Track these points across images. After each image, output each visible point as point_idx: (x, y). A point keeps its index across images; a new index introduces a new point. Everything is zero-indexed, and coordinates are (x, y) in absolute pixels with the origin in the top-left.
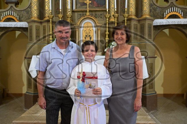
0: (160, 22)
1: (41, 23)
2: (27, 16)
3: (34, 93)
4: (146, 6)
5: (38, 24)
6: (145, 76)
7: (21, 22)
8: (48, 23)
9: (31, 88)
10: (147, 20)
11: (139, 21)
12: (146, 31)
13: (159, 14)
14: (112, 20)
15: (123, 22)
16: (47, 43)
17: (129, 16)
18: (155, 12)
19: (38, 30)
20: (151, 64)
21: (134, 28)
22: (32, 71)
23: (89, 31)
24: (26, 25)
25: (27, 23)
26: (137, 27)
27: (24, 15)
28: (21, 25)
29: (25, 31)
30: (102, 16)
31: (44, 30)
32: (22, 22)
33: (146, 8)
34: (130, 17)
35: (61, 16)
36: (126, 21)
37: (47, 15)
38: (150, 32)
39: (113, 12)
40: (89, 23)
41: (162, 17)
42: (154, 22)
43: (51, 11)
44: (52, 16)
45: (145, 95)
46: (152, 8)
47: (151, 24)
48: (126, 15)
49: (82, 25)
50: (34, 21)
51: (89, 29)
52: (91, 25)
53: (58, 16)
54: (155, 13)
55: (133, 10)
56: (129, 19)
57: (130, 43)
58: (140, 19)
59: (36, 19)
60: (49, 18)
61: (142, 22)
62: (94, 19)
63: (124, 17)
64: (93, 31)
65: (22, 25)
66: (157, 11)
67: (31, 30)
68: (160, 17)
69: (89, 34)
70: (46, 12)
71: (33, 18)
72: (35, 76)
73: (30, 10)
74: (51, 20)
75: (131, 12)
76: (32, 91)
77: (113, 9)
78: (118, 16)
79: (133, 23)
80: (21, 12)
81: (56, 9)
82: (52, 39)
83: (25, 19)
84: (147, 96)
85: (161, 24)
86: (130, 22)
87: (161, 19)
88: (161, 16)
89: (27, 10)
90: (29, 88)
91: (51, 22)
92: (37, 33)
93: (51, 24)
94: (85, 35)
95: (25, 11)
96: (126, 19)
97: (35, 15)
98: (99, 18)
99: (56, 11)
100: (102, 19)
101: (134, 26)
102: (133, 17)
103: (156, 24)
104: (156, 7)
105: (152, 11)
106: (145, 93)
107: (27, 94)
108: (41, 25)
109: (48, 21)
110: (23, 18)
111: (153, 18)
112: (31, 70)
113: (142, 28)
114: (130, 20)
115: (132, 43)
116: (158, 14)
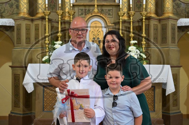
0: (186, 22)
1: (32, 20)
2: (11, 11)
3: (23, 114)
4: (169, 2)
5: (29, 23)
6: (171, 90)
7: (2, 18)
8: (42, 21)
9: (19, 107)
10: (170, 19)
11: (160, 20)
12: (169, 33)
13: (184, 11)
14: (125, 18)
15: (139, 22)
16: (41, 47)
17: (147, 14)
18: (178, 8)
19: (29, 30)
20: (175, 75)
21: (154, 29)
22: (27, 84)
23: (98, 32)
24: (10, 22)
25: (13, 20)
26: (157, 28)
27: (6, 9)
28: (3, 22)
29: (7, 30)
30: (110, 12)
31: (36, 29)
32: (5, 19)
33: (169, 4)
34: (149, 15)
35: (60, 12)
36: (144, 20)
37: (40, 11)
38: (173, 34)
39: (125, 8)
40: (97, 22)
41: (187, 16)
42: (178, 22)
43: (47, 6)
44: (49, 12)
45: (168, 114)
46: (175, 4)
47: (175, 24)
48: (144, 13)
49: (89, 25)
50: (25, 19)
51: (98, 31)
52: (100, 25)
53: (57, 13)
54: (178, 10)
55: (152, 6)
56: (147, 17)
57: (150, 48)
58: (160, 17)
59: (26, 16)
60: (45, 15)
61: (164, 22)
62: (104, 17)
63: (142, 15)
64: (103, 33)
65: (5, 22)
66: (181, 8)
67: (19, 29)
68: (185, 16)
69: (98, 37)
70: (40, 6)
71: (22, 14)
72: (31, 90)
73: (15, 3)
74: (47, 17)
75: (150, 9)
76: (20, 111)
77: (125, 4)
78: (134, 13)
79: (153, 23)
80: (3, 5)
81: (50, 2)
82: (48, 42)
83: (8, 14)
84: (171, 115)
85: (187, 25)
86: (149, 22)
87: (186, 18)
88: (185, 14)
89: (10, 2)
90: (15, 107)
91: (47, 20)
92: (28, 34)
93: (47, 23)
94: (92, 37)
95: (8, 3)
96: (144, 18)
97: (25, 9)
98: (106, 14)
99: (49, 4)
100: (110, 16)
101: (154, 27)
102: (153, 15)
103: (181, 24)
104: (179, 2)
105: (175, 7)
106: (168, 112)
107: (13, 115)
108: (32, 23)
109: (43, 18)
110: (5, 13)
111: (177, 17)
112: (27, 82)
113: (164, 29)
114: (148, 19)
115: (152, 48)
116: (182, 12)
